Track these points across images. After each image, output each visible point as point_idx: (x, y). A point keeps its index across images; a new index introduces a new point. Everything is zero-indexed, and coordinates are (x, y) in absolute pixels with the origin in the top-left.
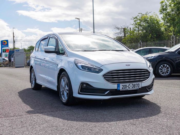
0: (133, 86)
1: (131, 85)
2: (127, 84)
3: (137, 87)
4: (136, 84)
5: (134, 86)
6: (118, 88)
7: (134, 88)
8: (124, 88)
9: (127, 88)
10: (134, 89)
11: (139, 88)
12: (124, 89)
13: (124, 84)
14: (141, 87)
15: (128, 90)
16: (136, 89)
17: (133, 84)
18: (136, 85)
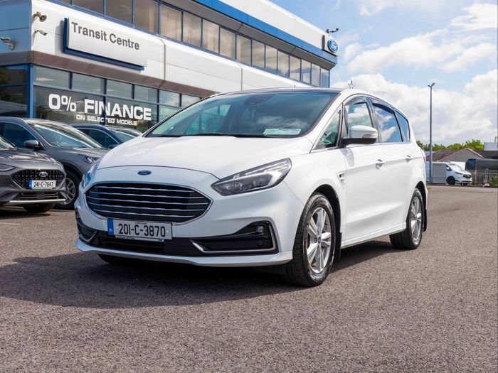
0: (147, 231)
1: (141, 226)
2: (132, 224)
3: (160, 236)
4: (156, 227)
5: (151, 231)
6: (110, 230)
7: (149, 236)
8: (123, 231)
9: (133, 234)
10: (149, 239)
11: (165, 240)
12: (124, 234)
13: (123, 222)
14: (171, 238)
15: (136, 239)
16: (157, 240)
17: (146, 226)
18: (156, 230)
